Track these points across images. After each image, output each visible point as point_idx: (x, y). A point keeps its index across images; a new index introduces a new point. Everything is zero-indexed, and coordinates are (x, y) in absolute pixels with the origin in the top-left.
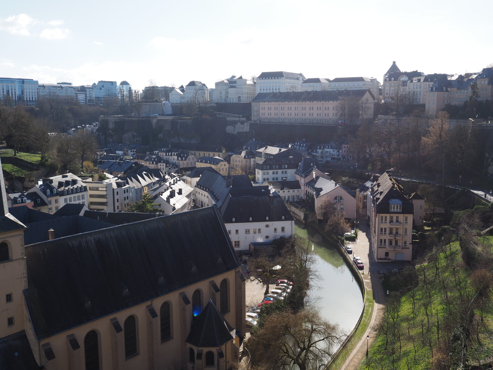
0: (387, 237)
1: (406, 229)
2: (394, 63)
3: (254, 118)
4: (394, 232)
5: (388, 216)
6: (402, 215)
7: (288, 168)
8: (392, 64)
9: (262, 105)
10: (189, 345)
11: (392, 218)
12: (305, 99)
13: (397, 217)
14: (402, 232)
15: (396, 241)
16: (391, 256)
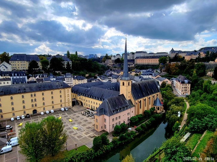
0: (184, 89)
2: (172, 48)
3: (135, 63)
4: (185, 88)
5: (184, 84)
7: (150, 75)
9: (138, 60)
10: (153, 106)
12: (150, 58)
13: (186, 85)
14: (187, 88)
15: (186, 90)
16: (185, 94)
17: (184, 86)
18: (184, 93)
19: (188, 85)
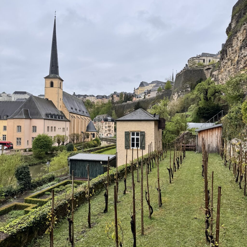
1: (112, 127)
2: (74, 93)
4: (109, 127)
5: (108, 122)
6: (111, 122)
8: (73, 93)
10: (87, 132)
11: (108, 123)
13: (110, 123)
14: (111, 127)
15: (110, 130)
16: (109, 135)
17: (107, 125)
18: (107, 135)
19: (111, 123)
